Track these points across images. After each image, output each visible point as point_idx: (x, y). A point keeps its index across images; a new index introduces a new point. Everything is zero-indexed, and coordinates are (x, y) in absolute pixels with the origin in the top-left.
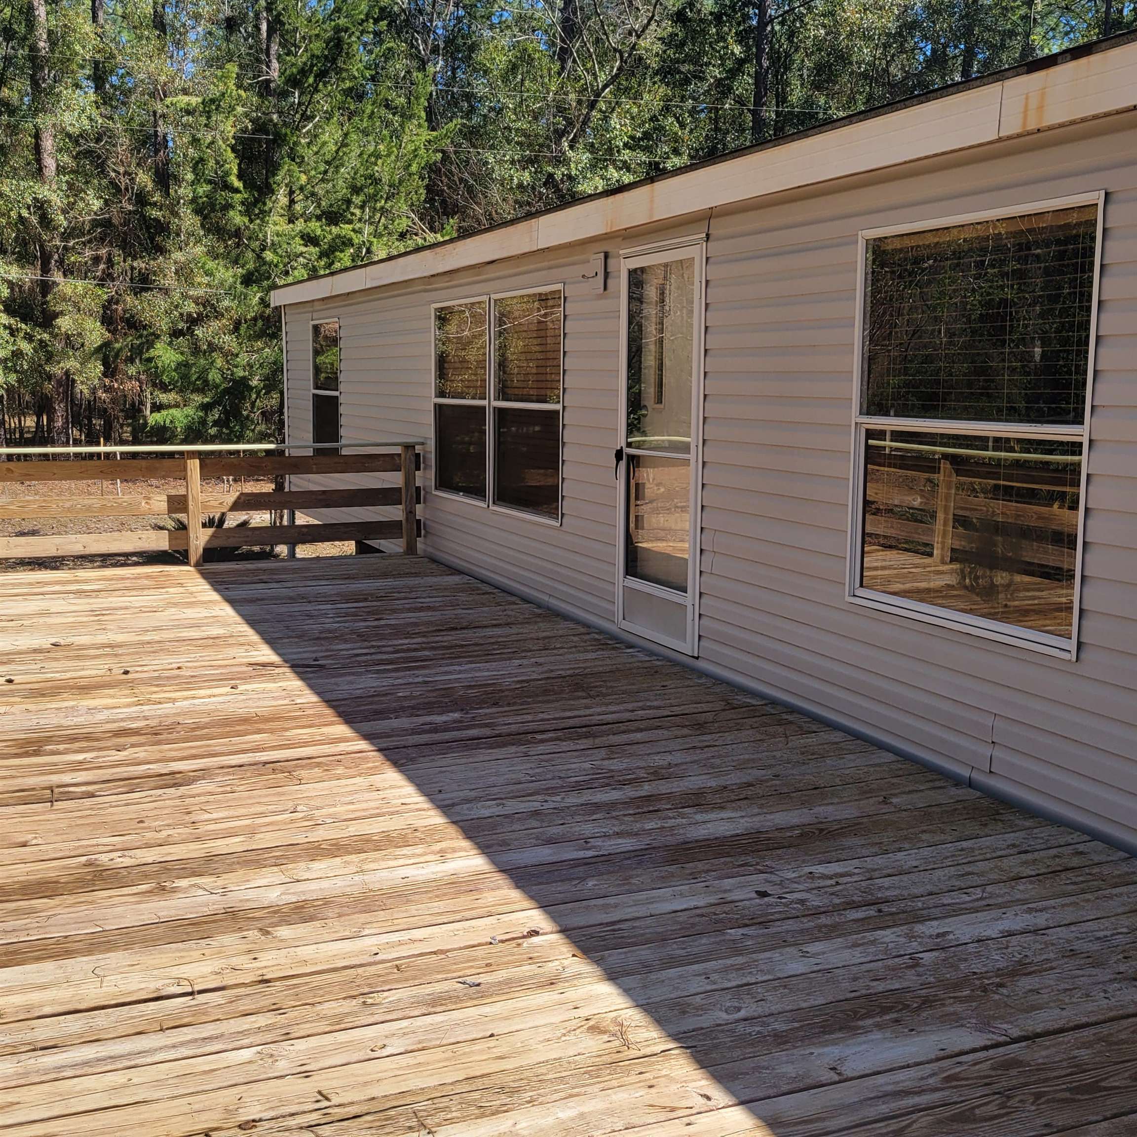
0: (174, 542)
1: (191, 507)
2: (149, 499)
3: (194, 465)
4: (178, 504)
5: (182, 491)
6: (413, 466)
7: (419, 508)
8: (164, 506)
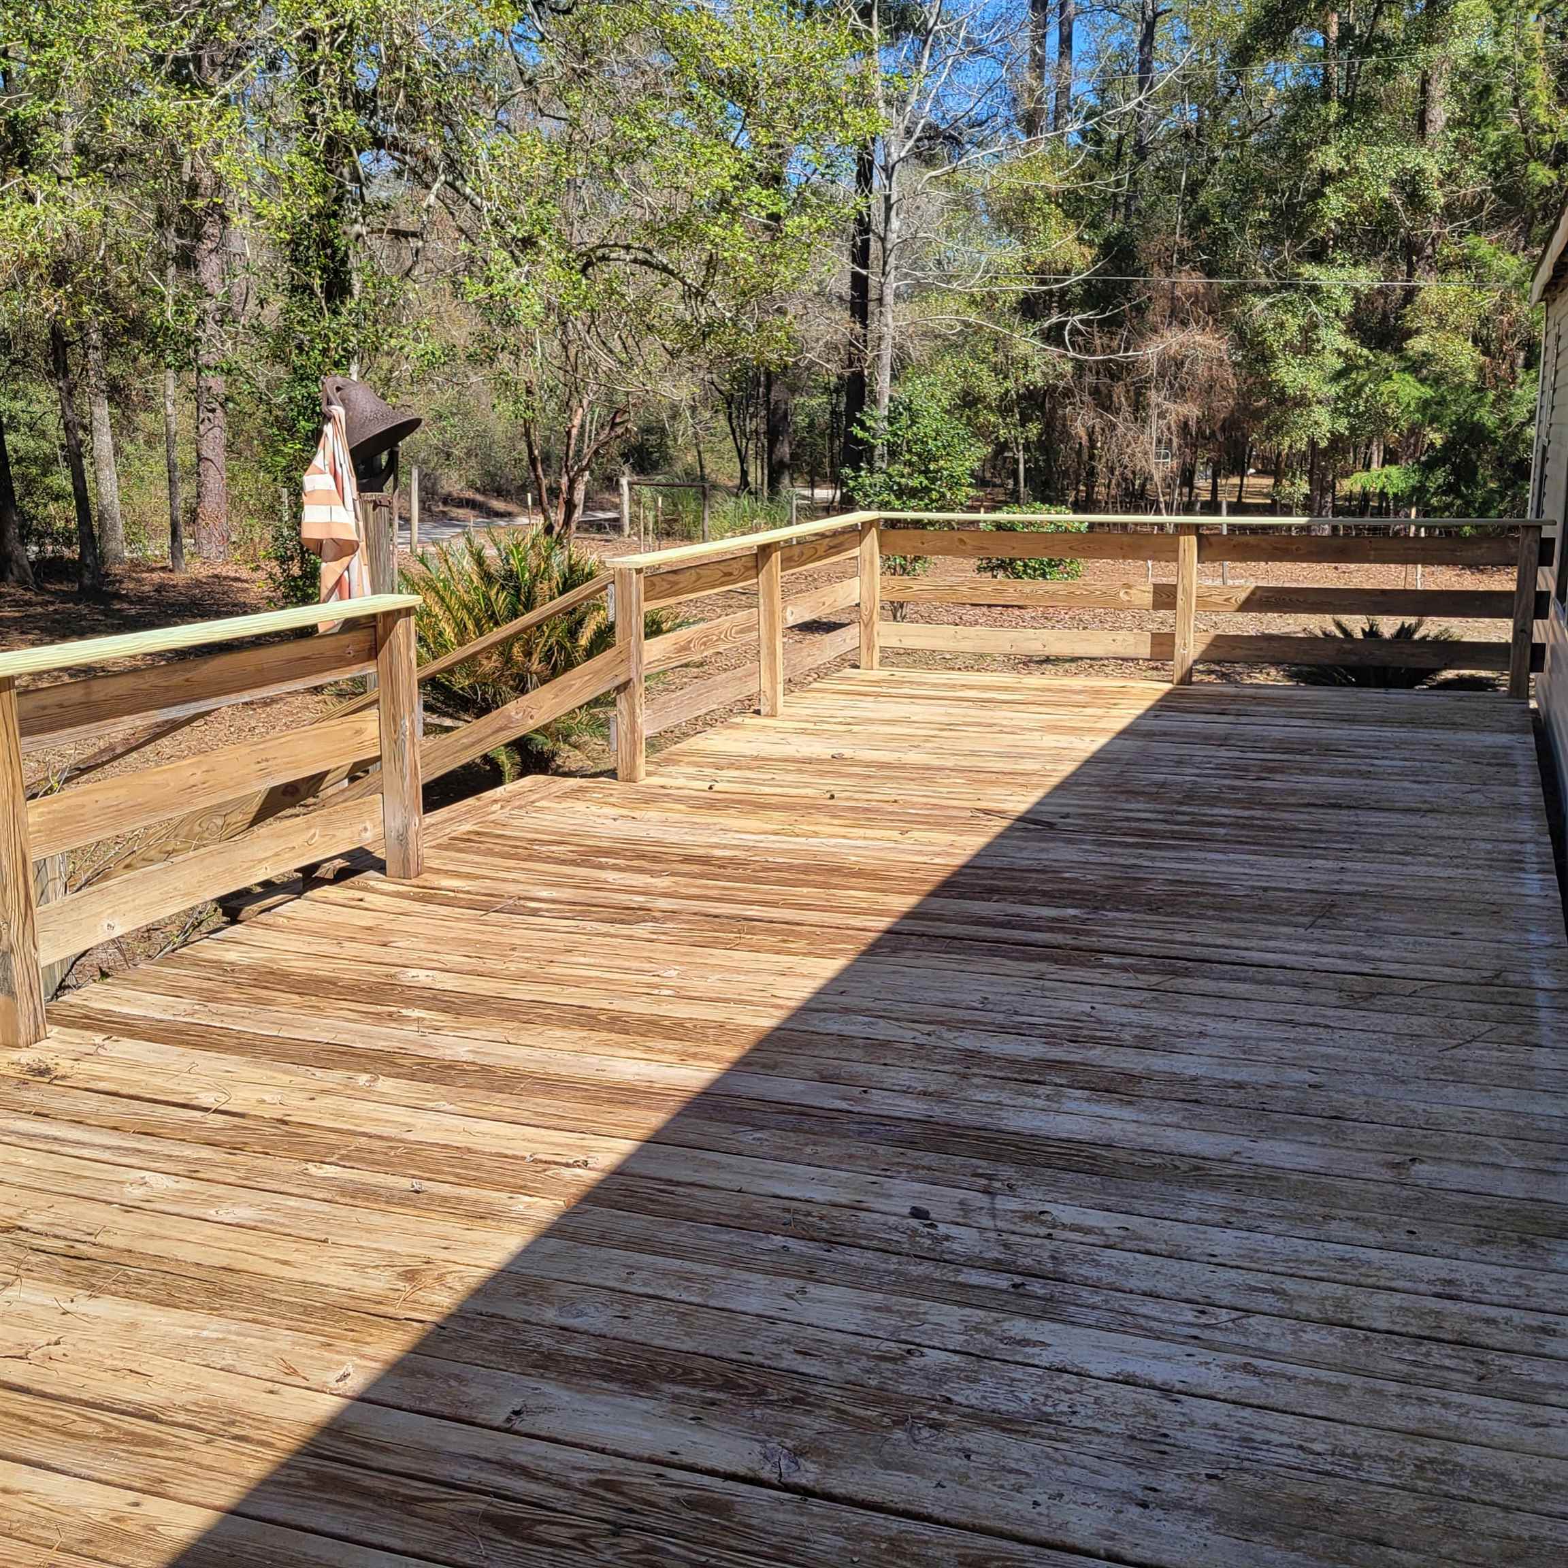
0: (1157, 649)
1: (1179, 602)
2: (1130, 587)
3: (1189, 543)
4: (1165, 597)
5: (1172, 580)
6: (1534, 559)
7: (1538, 625)
8: (1148, 598)
